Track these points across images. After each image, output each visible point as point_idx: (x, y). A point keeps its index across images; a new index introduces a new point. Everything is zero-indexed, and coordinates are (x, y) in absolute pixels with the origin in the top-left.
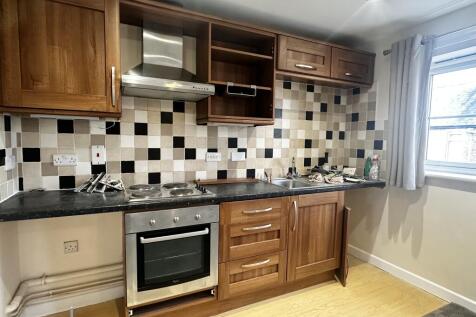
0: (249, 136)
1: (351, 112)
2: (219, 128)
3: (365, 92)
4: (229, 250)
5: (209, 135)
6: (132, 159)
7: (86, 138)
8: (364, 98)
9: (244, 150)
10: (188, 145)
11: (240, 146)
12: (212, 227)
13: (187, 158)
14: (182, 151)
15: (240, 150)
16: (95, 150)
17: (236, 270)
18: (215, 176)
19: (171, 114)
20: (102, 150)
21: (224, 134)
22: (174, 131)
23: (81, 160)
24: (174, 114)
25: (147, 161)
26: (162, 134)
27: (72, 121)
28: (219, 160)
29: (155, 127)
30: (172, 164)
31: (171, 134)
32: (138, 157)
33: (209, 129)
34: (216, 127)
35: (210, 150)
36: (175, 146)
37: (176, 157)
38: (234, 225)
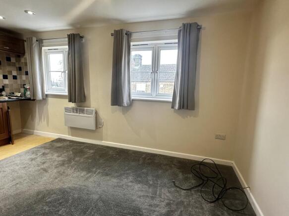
1: (18, 66)
3: (23, 57)
8: (23, 60)
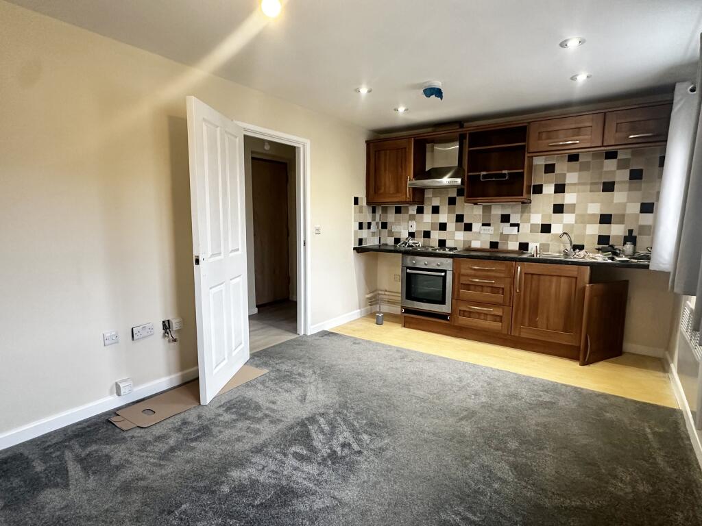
0: (523, 212)
2: (493, 207)
4: (459, 291)
5: (483, 213)
6: (429, 230)
7: (407, 216)
9: (518, 225)
10: (466, 220)
11: (512, 221)
12: (448, 272)
13: (465, 230)
14: (462, 225)
15: (512, 225)
16: (411, 223)
17: (463, 308)
18: (488, 246)
19: (455, 198)
20: (414, 223)
21: (497, 211)
22: (456, 210)
23: (404, 229)
24: (457, 198)
25: (438, 231)
26: (448, 213)
27: (400, 207)
28: (492, 233)
29: (444, 208)
30: (454, 234)
31: (454, 213)
32: (433, 229)
33: (484, 207)
34: (490, 206)
35: (483, 225)
36: (457, 221)
37: (457, 230)
38: (463, 275)
